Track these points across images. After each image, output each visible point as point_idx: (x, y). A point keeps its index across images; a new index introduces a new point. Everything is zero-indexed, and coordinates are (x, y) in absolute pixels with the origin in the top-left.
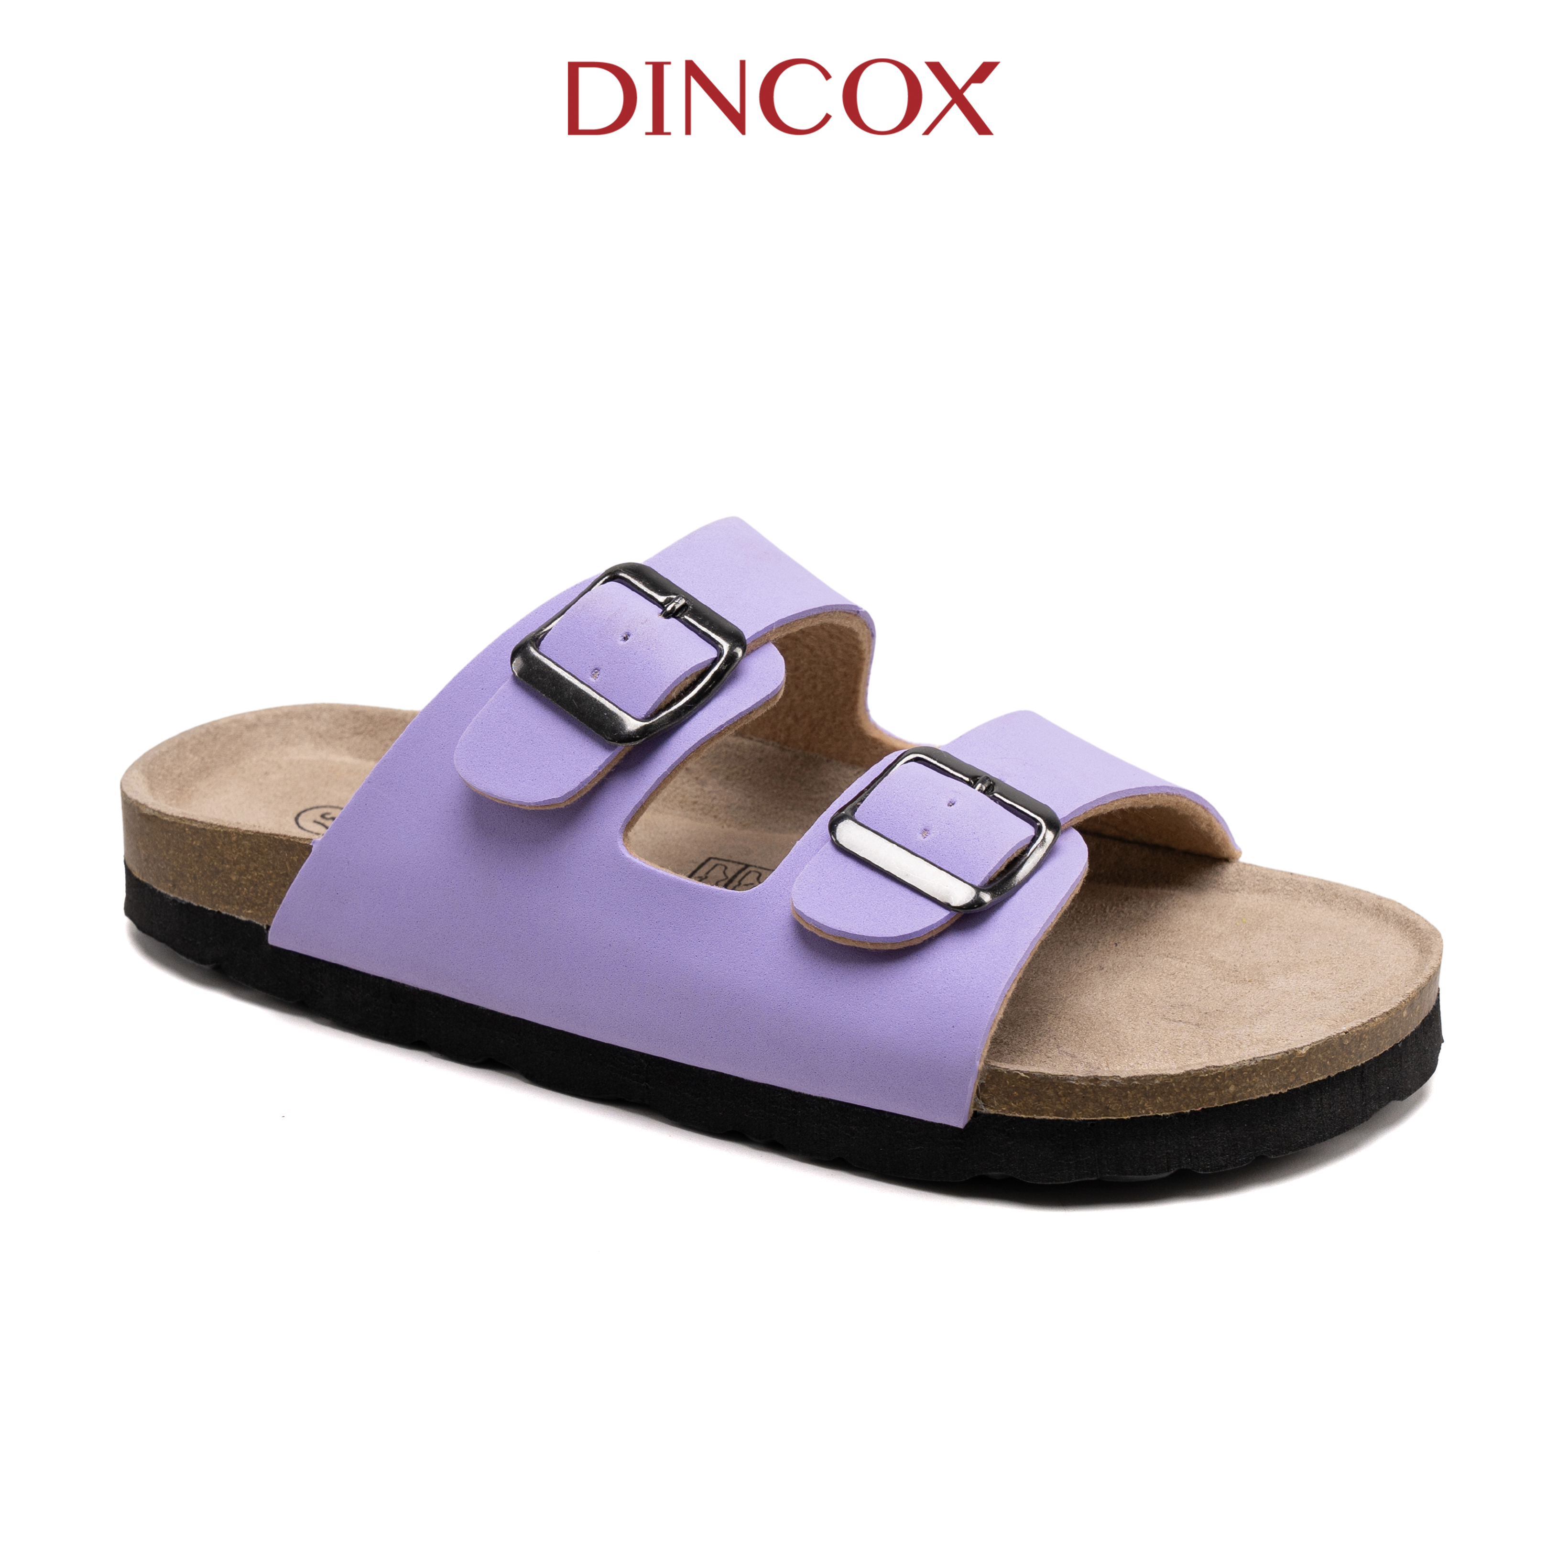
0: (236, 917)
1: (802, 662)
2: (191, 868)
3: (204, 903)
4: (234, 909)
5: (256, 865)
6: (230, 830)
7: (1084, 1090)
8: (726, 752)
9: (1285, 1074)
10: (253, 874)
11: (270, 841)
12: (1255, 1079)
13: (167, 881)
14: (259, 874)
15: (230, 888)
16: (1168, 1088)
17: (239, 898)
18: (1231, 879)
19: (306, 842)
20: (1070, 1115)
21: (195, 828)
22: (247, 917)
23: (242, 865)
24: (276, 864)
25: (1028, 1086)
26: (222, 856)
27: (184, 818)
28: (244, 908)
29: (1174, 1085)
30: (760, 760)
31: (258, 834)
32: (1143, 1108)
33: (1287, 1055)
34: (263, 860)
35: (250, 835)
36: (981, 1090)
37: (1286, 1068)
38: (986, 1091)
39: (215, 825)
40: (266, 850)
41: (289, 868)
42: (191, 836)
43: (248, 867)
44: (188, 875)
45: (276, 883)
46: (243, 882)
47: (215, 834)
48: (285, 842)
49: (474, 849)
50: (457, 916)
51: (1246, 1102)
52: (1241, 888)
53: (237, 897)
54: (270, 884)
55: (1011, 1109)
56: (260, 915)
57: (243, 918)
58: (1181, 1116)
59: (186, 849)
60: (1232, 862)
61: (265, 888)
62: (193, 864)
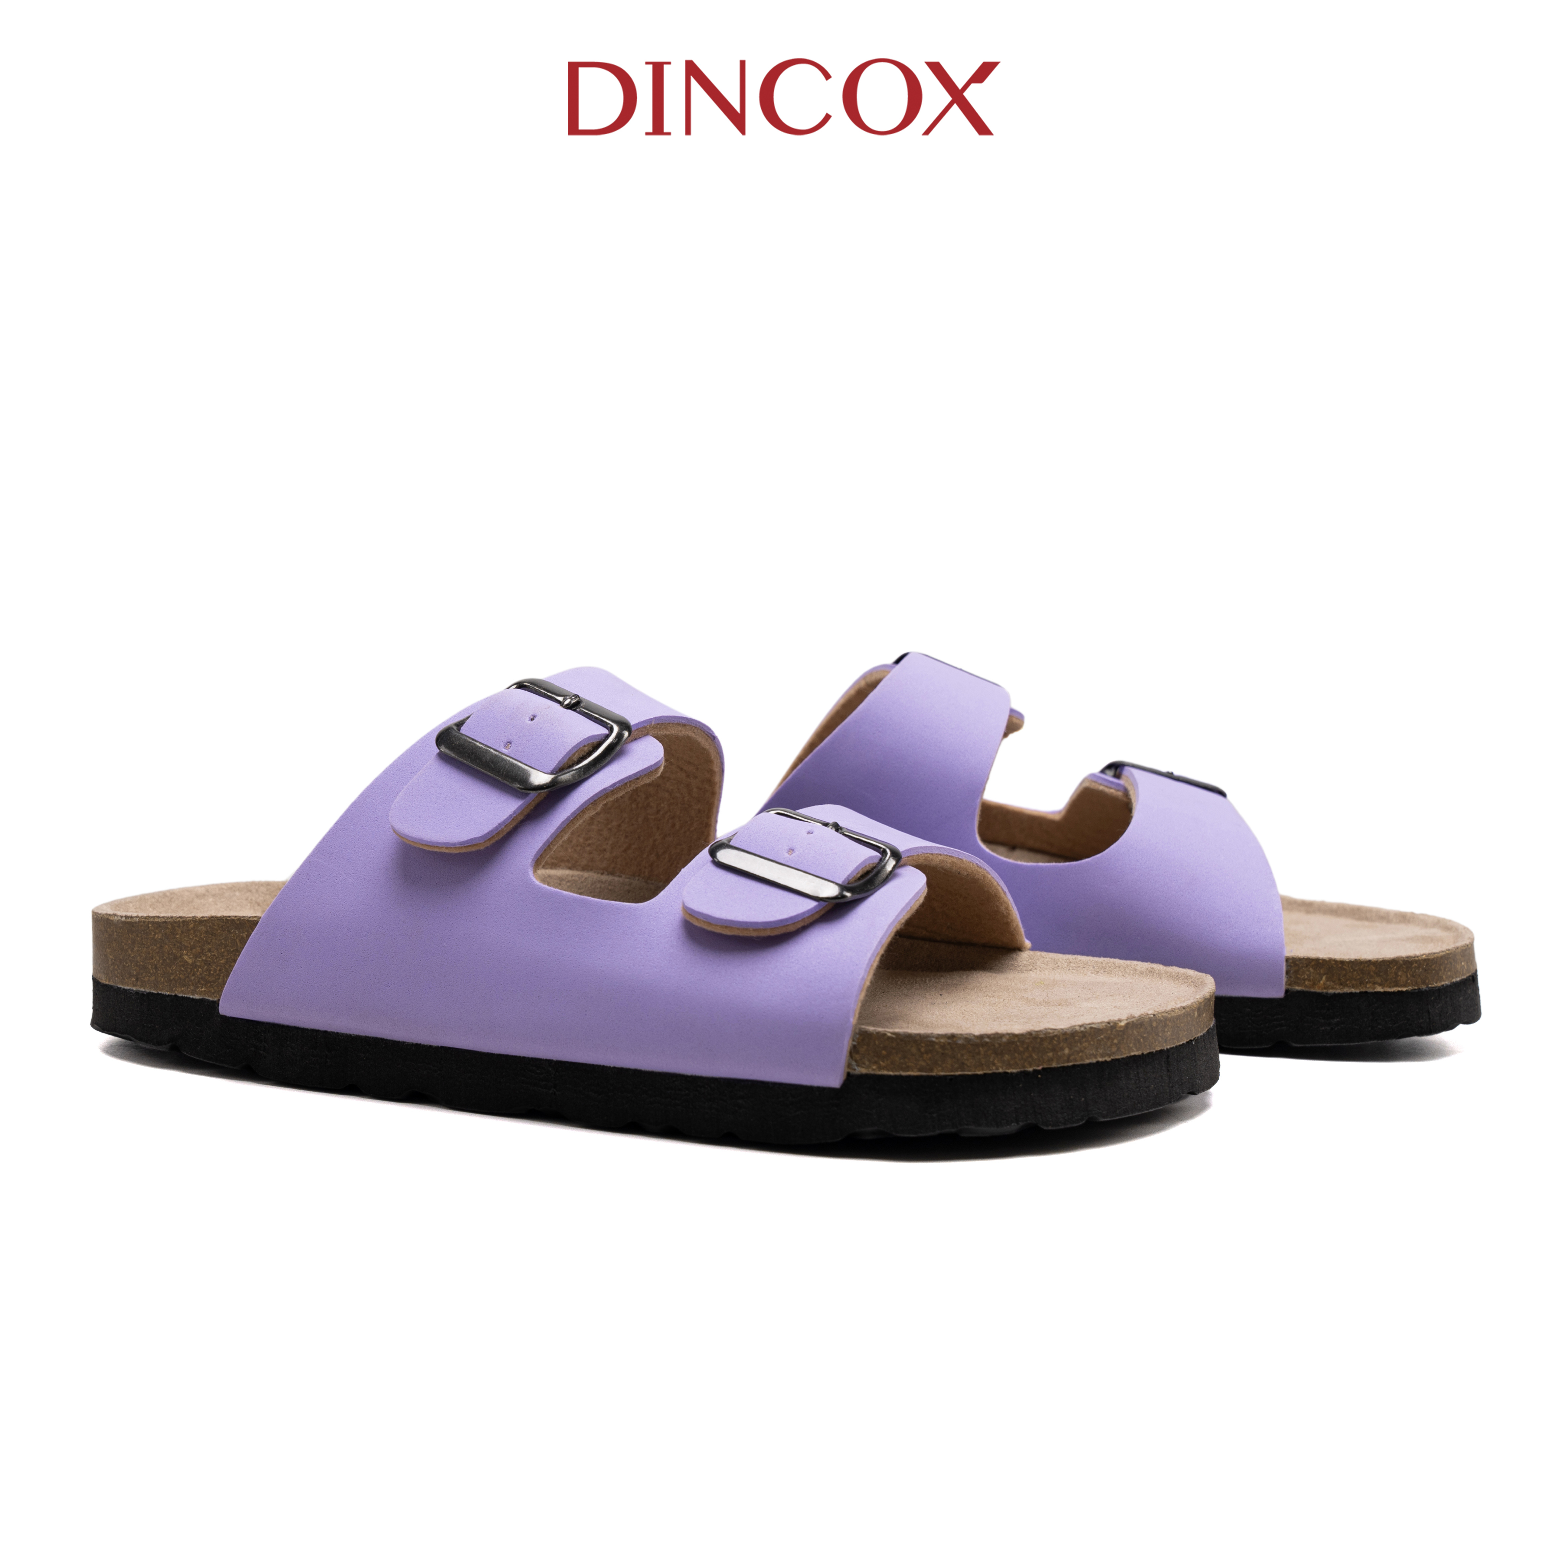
0: (191, 997)
1: (662, 805)
2: (153, 959)
3: (162, 990)
4: (189, 989)
5: (210, 947)
6: (188, 919)
7: (943, 1046)
8: (600, 887)
9: (1109, 1044)
10: (207, 955)
11: (223, 922)
12: (1085, 1044)
13: (131, 976)
14: (213, 954)
15: (187, 971)
16: (1013, 1046)
17: (194, 979)
18: (1025, 962)
19: (254, 919)
20: (931, 1070)
21: (157, 923)
22: (200, 994)
23: (198, 948)
24: (227, 943)
25: (894, 1045)
26: (181, 943)
27: (148, 916)
28: (198, 987)
29: (1018, 1044)
30: (629, 891)
31: (213, 919)
32: (994, 1064)
33: (1109, 1025)
34: (216, 941)
35: (206, 920)
36: (854, 1051)
37: (1108, 1038)
38: (857, 1052)
39: (175, 917)
40: (219, 931)
41: (239, 944)
42: (153, 931)
43: (202, 949)
44: (150, 966)
45: (227, 959)
46: (198, 964)
47: (175, 925)
48: (236, 921)
49: (403, 897)
50: (388, 956)
51: (1078, 1066)
52: (1034, 968)
53: (193, 978)
54: (221, 962)
55: (880, 1068)
56: (213, 991)
57: (197, 997)
58: (1025, 1074)
59: (149, 944)
60: (1024, 951)
61: (217, 966)
62: (154, 956)
